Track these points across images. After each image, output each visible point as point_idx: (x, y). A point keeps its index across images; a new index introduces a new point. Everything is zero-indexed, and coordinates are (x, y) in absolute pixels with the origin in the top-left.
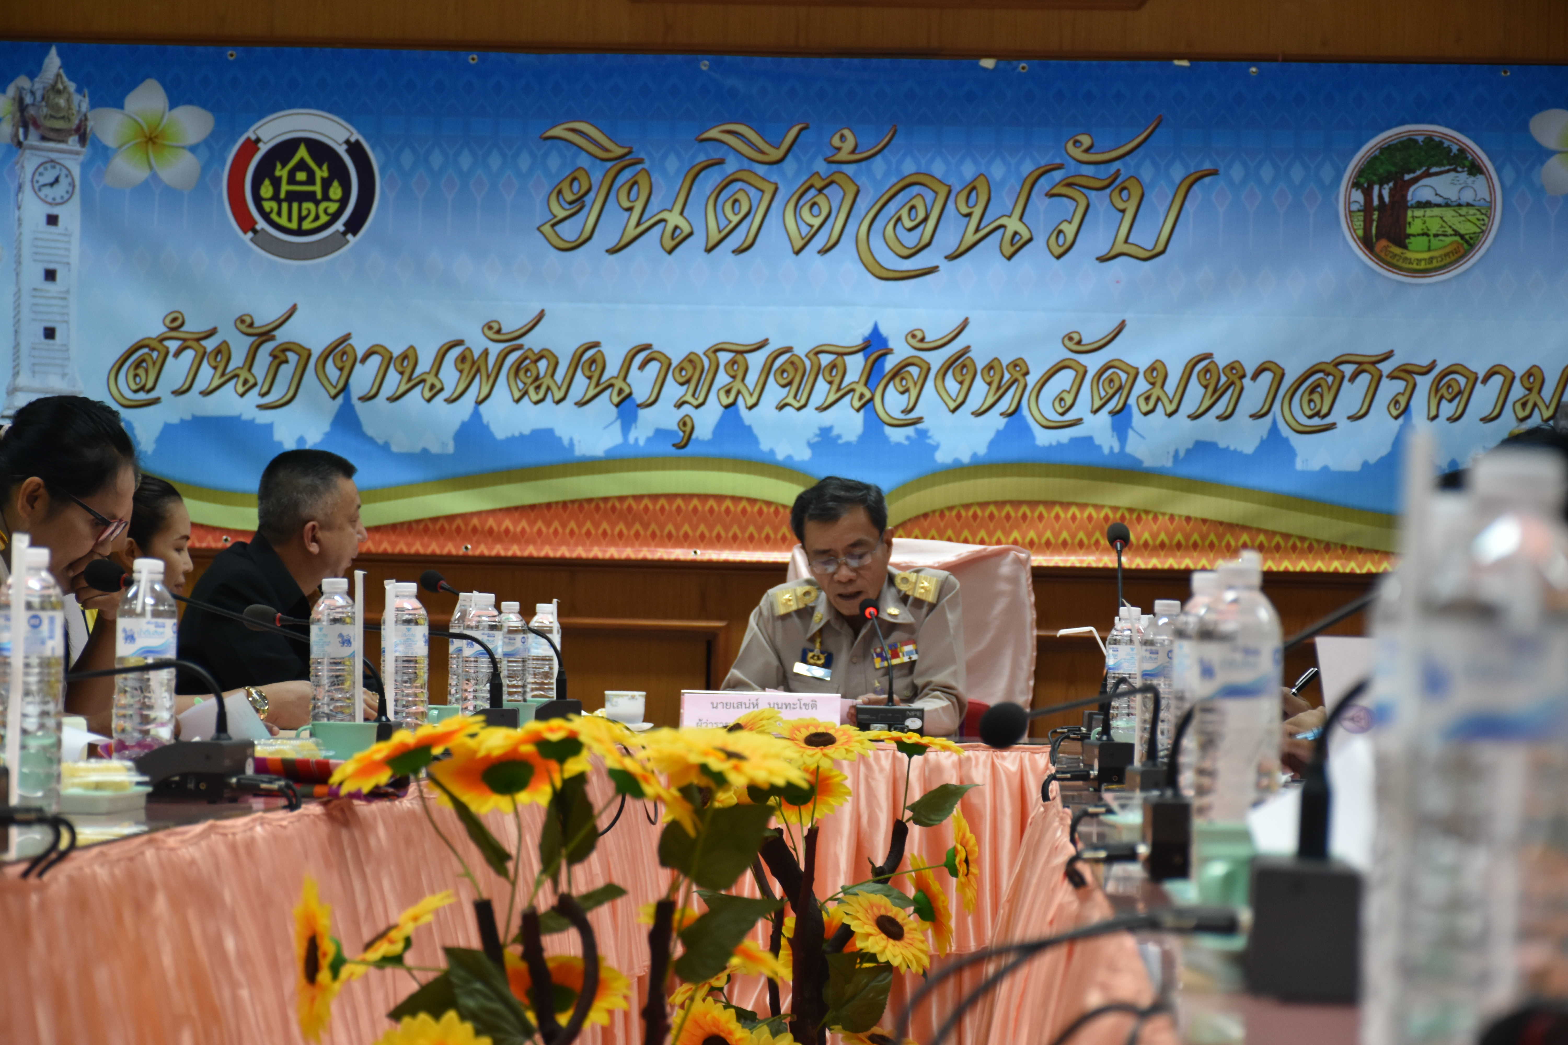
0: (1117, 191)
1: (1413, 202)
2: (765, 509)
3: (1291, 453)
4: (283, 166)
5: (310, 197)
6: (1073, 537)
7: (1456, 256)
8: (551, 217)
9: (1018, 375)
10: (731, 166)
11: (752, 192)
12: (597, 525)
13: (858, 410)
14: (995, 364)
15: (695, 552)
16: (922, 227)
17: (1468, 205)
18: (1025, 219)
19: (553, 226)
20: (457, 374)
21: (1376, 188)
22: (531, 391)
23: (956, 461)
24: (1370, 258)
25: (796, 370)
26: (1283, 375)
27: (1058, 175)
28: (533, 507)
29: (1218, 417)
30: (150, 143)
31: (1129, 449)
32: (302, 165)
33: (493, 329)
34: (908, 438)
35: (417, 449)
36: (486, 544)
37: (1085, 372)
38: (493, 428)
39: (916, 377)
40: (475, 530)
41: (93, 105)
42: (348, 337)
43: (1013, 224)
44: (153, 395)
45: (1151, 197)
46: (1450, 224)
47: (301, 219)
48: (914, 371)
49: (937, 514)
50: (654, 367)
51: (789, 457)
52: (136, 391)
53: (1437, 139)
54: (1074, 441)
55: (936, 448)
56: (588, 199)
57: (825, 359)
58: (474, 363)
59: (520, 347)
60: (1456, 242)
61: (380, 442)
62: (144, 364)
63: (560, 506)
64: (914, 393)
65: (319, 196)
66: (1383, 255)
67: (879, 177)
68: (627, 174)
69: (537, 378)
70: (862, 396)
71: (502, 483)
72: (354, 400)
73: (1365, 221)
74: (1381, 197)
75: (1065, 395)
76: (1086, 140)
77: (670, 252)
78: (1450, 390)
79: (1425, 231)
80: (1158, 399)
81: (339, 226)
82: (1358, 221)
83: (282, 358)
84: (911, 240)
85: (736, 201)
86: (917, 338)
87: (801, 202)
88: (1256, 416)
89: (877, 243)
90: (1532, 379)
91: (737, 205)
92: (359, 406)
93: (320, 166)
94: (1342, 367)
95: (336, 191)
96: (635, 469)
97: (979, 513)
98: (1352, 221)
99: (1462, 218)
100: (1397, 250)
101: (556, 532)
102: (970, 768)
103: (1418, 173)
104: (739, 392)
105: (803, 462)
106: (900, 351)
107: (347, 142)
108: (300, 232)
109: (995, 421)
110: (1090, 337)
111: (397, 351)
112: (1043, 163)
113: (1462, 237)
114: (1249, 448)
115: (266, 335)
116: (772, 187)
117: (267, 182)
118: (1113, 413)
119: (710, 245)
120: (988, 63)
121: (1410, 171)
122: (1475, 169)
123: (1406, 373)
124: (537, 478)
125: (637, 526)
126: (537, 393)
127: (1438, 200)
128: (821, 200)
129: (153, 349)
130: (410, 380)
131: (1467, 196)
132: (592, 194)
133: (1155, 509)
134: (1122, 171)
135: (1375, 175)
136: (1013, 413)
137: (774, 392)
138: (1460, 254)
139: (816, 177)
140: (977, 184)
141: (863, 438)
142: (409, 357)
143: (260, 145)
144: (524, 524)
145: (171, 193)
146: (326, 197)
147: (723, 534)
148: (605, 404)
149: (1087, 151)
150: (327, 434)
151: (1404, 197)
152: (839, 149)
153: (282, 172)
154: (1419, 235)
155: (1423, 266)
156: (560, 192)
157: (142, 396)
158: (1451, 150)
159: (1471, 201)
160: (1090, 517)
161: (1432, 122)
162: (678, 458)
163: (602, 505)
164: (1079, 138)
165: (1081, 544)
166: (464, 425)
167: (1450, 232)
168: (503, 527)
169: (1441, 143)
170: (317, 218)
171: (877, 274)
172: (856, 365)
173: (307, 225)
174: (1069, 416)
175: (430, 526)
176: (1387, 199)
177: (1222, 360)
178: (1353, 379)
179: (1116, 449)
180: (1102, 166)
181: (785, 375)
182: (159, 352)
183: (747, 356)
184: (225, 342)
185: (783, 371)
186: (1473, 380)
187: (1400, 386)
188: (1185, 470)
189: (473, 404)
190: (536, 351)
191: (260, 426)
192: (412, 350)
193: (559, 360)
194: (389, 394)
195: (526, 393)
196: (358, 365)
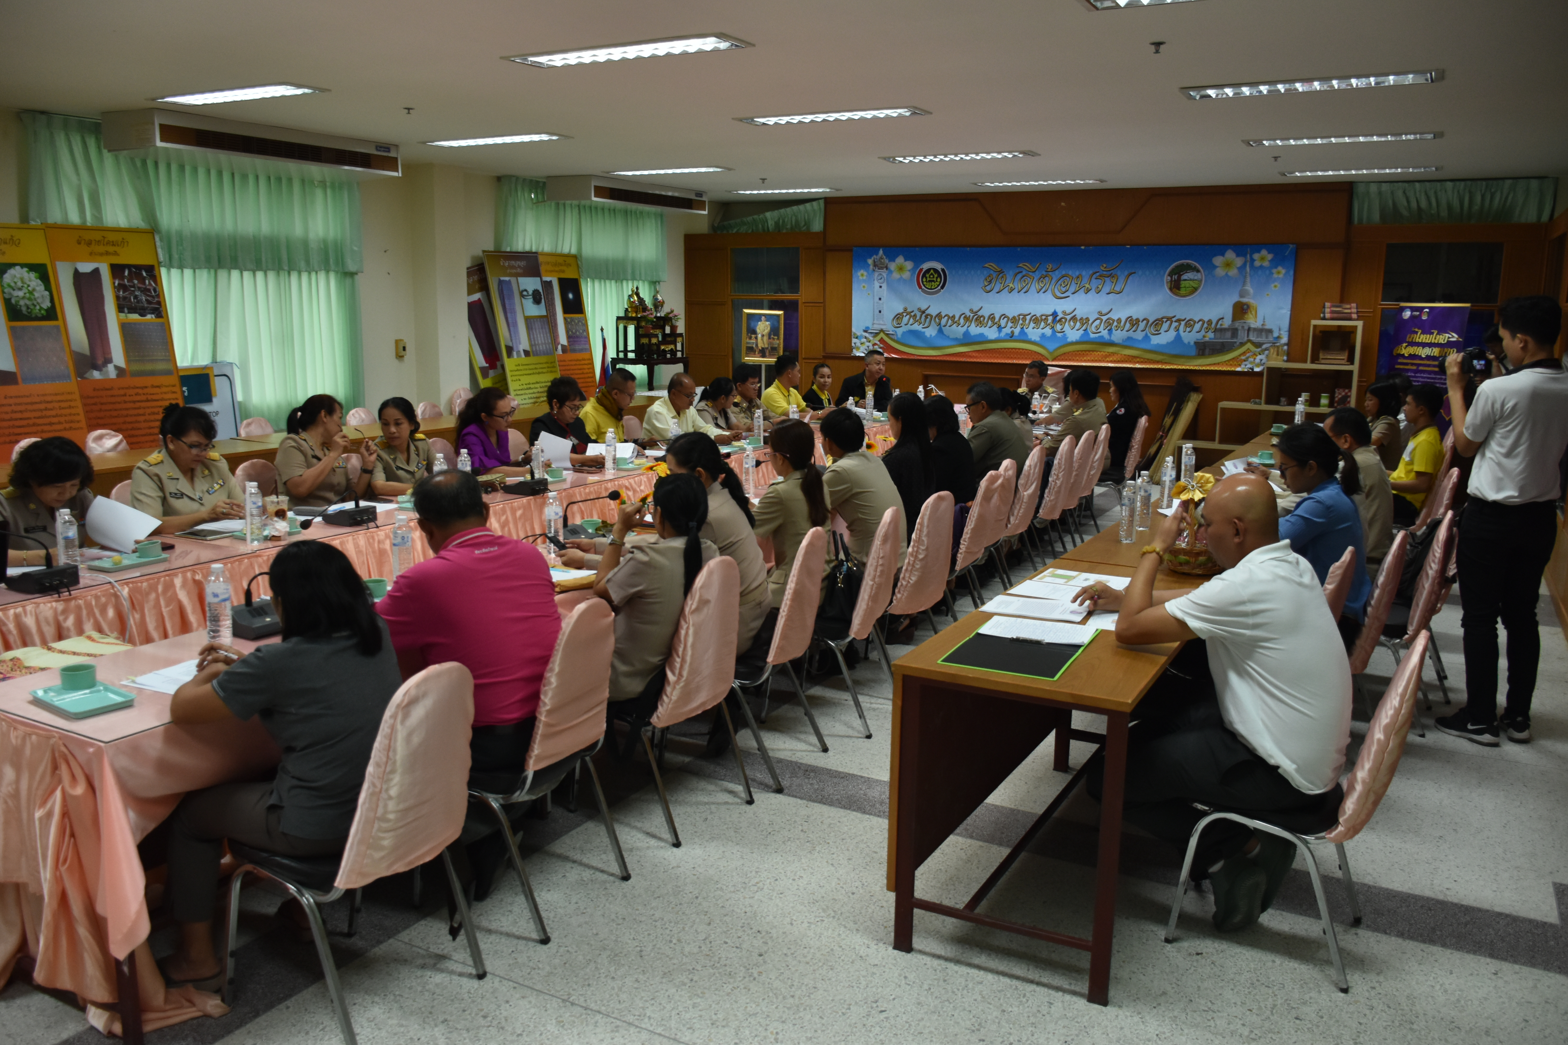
0: (1112, 277)
3: (1150, 340)
8: (985, 285)
9: (1087, 321)
10: (1024, 273)
11: (1029, 279)
12: (992, 355)
13: (1050, 329)
14: (1082, 318)
15: (1014, 361)
16: (1066, 286)
18: (1090, 284)
19: (985, 287)
20: (964, 321)
25: (1037, 320)
26: (1149, 321)
27: (1098, 274)
28: (979, 351)
29: (1133, 331)
30: (900, 270)
31: (1112, 339)
33: (971, 311)
34: (1061, 336)
35: (955, 337)
36: (969, 359)
37: (1103, 320)
38: (971, 333)
39: (1064, 322)
40: (967, 356)
41: (889, 261)
42: (941, 312)
43: (1087, 286)
44: (901, 325)
45: (1120, 279)
48: (1063, 320)
49: (1067, 353)
50: (1006, 319)
51: (1035, 340)
54: (1100, 337)
55: (1068, 338)
56: (992, 281)
57: (1044, 317)
58: (967, 318)
59: (977, 315)
63: (985, 350)
64: (1063, 325)
67: (1057, 275)
68: (1001, 275)
69: (981, 322)
70: (1051, 326)
71: (972, 345)
72: (942, 326)
75: (1097, 326)
76: (1105, 266)
77: (1010, 293)
78: (1189, 325)
80: (1119, 327)
83: (927, 317)
84: (1064, 290)
86: (1064, 312)
87: (1039, 281)
88: (1142, 331)
89: (1056, 291)
90: (1209, 322)
91: (1025, 282)
92: (943, 328)
94: (1163, 319)
96: (1001, 342)
104: (1024, 325)
105: (1038, 341)
106: (1060, 315)
109: (1081, 332)
110: (1104, 312)
111: (951, 316)
112: (1095, 271)
114: (1140, 338)
115: (923, 312)
116: (1033, 277)
118: (1108, 330)
119: (1019, 291)
120: (1083, 247)
122: (1198, 271)
123: (1179, 321)
124: (980, 344)
125: (1002, 355)
126: (981, 325)
128: (1044, 280)
130: (954, 322)
133: (1117, 353)
134: (1113, 273)
136: (1085, 330)
139: (1043, 275)
140: (1079, 276)
141: (1051, 335)
142: (954, 317)
145: (905, 281)
148: (995, 327)
149: (1105, 268)
150: (936, 334)
152: (1048, 269)
156: (986, 279)
157: (899, 325)
160: (1102, 354)
161: (1188, 260)
162: (1011, 340)
163: (994, 350)
164: (1103, 265)
166: (965, 332)
171: (1056, 298)
172: (1050, 319)
174: (1098, 331)
177: (1134, 318)
178: (1166, 322)
179: (1109, 339)
180: (1108, 272)
182: (902, 316)
183: (1026, 316)
184: (915, 314)
185: (1034, 320)
186: (1195, 322)
187: (1177, 324)
188: (1125, 344)
189: (967, 327)
190: (981, 316)
191: (922, 332)
192: (954, 315)
193: (986, 317)
194: (949, 325)
195: (978, 325)
196: (943, 319)
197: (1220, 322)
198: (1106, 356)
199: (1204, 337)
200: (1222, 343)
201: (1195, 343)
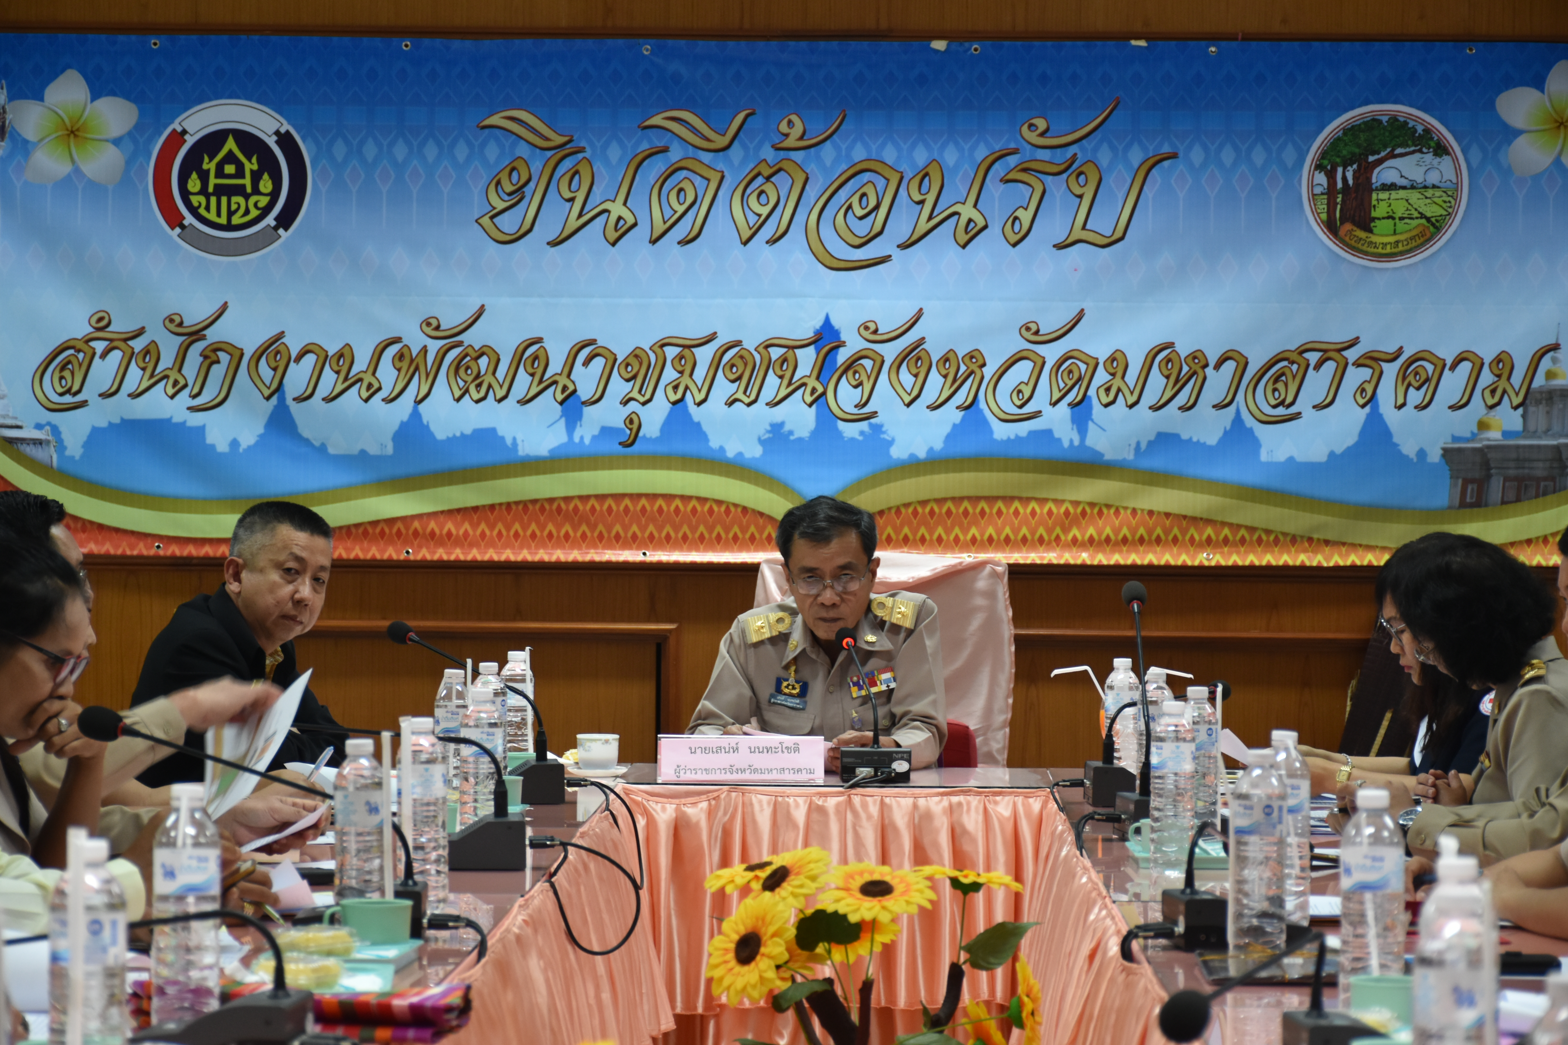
0: (1074, 175)
1: (1378, 184)
2: (716, 508)
3: (1255, 444)
4: (211, 160)
5: (240, 190)
6: (1033, 532)
7: (1422, 239)
8: (491, 208)
9: (974, 367)
10: (675, 154)
11: (698, 180)
12: (542, 528)
13: (810, 405)
14: (951, 355)
15: (644, 554)
16: (874, 214)
17: (1434, 187)
18: (978, 206)
19: (492, 218)
20: (396, 372)
21: (1340, 170)
22: (472, 389)
23: (912, 455)
24: (1335, 243)
25: (746, 364)
26: (1247, 363)
27: (1012, 160)
28: (475, 509)
29: (1180, 408)
30: (72, 136)
31: (1089, 442)
32: (230, 158)
33: (431, 326)
34: (862, 433)
35: (355, 451)
36: (428, 548)
37: (1044, 363)
38: (433, 428)
39: (869, 372)
40: (416, 533)
41: (11, 98)
42: (281, 335)
43: (967, 211)
44: (79, 398)
45: (1109, 181)
46: (1415, 206)
47: (231, 214)
48: (867, 363)
49: (893, 511)
50: (598, 362)
51: (740, 454)
52: (61, 395)
53: (1402, 119)
54: (1032, 434)
55: (891, 443)
56: (528, 190)
57: (776, 353)
58: (412, 361)
59: (459, 344)
60: (1423, 225)
61: (317, 444)
62: (70, 366)
63: (504, 507)
64: (867, 387)
65: (249, 190)
66: (1347, 239)
67: (828, 163)
68: (567, 164)
69: (478, 376)
70: (814, 390)
71: (443, 485)
72: (289, 402)
73: (1328, 204)
74: (1344, 179)
75: (1022, 387)
76: (1041, 124)
77: (614, 244)
78: (1418, 377)
79: (1391, 214)
80: (1119, 390)
81: (270, 220)
82: (1322, 204)
83: (214, 358)
84: (862, 228)
85: (681, 190)
86: (870, 331)
87: (748, 191)
88: (1218, 407)
89: (828, 233)
90: (1501, 365)
91: (682, 194)
92: (294, 407)
93: (250, 160)
94: (1306, 355)
95: (266, 185)
96: (581, 469)
97: (936, 510)
98: (1315, 205)
99: (1428, 201)
100: (1362, 234)
101: (500, 534)
102: (961, 814)
103: (1383, 154)
104: (687, 388)
105: (754, 459)
106: (853, 344)
107: (277, 133)
108: (229, 227)
109: (951, 415)
110: (1047, 327)
111: (332, 350)
112: (997, 148)
113: (1428, 219)
114: (1212, 439)
115: (196, 335)
116: (719, 175)
117: (194, 176)
118: (1073, 405)
119: (654, 237)
120: (939, 45)
121: (1374, 153)
122: (1441, 150)
123: (1372, 360)
124: (479, 479)
125: (584, 527)
126: (478, 392)
127: (1404, 182)
128: (769, 188)
129: (79, 351)
130: (346, 379)
131: (1433, 178)
132: (532, 185)
133: (1117, 504)
134: (1079, 156)
135: (1339, 156)
136: (970, 407)
137: (723, 388)
138: (1425, 238)
139: (764, 164)
140: (929, 169)
141: (815, 433)
142: (345, 355)
143: (187, 137)
144: (466, 526)
145: (95, 188)
146: (256, 191)
147: (672, 534)
148: (548, 401)
149: (1042, 135)
150: (261, 436)
151: (1369, 179)
152: (787, 135)
153: (209, 165)
154: (1384, 218)
155: (1388, 250)
156: (498, 183)
157: (68, 399)
158: (1416, 131)
159: (1437, 183)
160: (1050, 512)
161: (1396, 102)
162: (625, 456)
163: (547, 506)
164: (1034, 121)
165: (1041, 540)
166: (403, 425)
167: (1416, 214)
168: (445, 530)
169: (1406, 123)
170: (247, 212)
171: (828, 264)
172: (807, 358)
173: (236, 220)
174: (1028, 409)
175: (370, 530)
176: (1351, 182)
177: (1184, 349)
178: (1318, 366)
179: (1076, 443)
180: (1059, 150)
181: (734, 370)
182: (85, 353)
183: (694, 350)
184: (153, 342)
185: (733, 366)
186: (1441, 367)
187: (1366, 373)
188: (1147, 463)
189: (412, 403)
190: (477, 348)
191: (191, 429)
192: (347, 348)
193: (501, 357)
194: (325, 395)
195: (467, 391)
196: (292, 364)
197: (1546, 363)
198: (1068, 520)
199: (1483, 426)
200: (1557, 448)
201: (1447, 453)
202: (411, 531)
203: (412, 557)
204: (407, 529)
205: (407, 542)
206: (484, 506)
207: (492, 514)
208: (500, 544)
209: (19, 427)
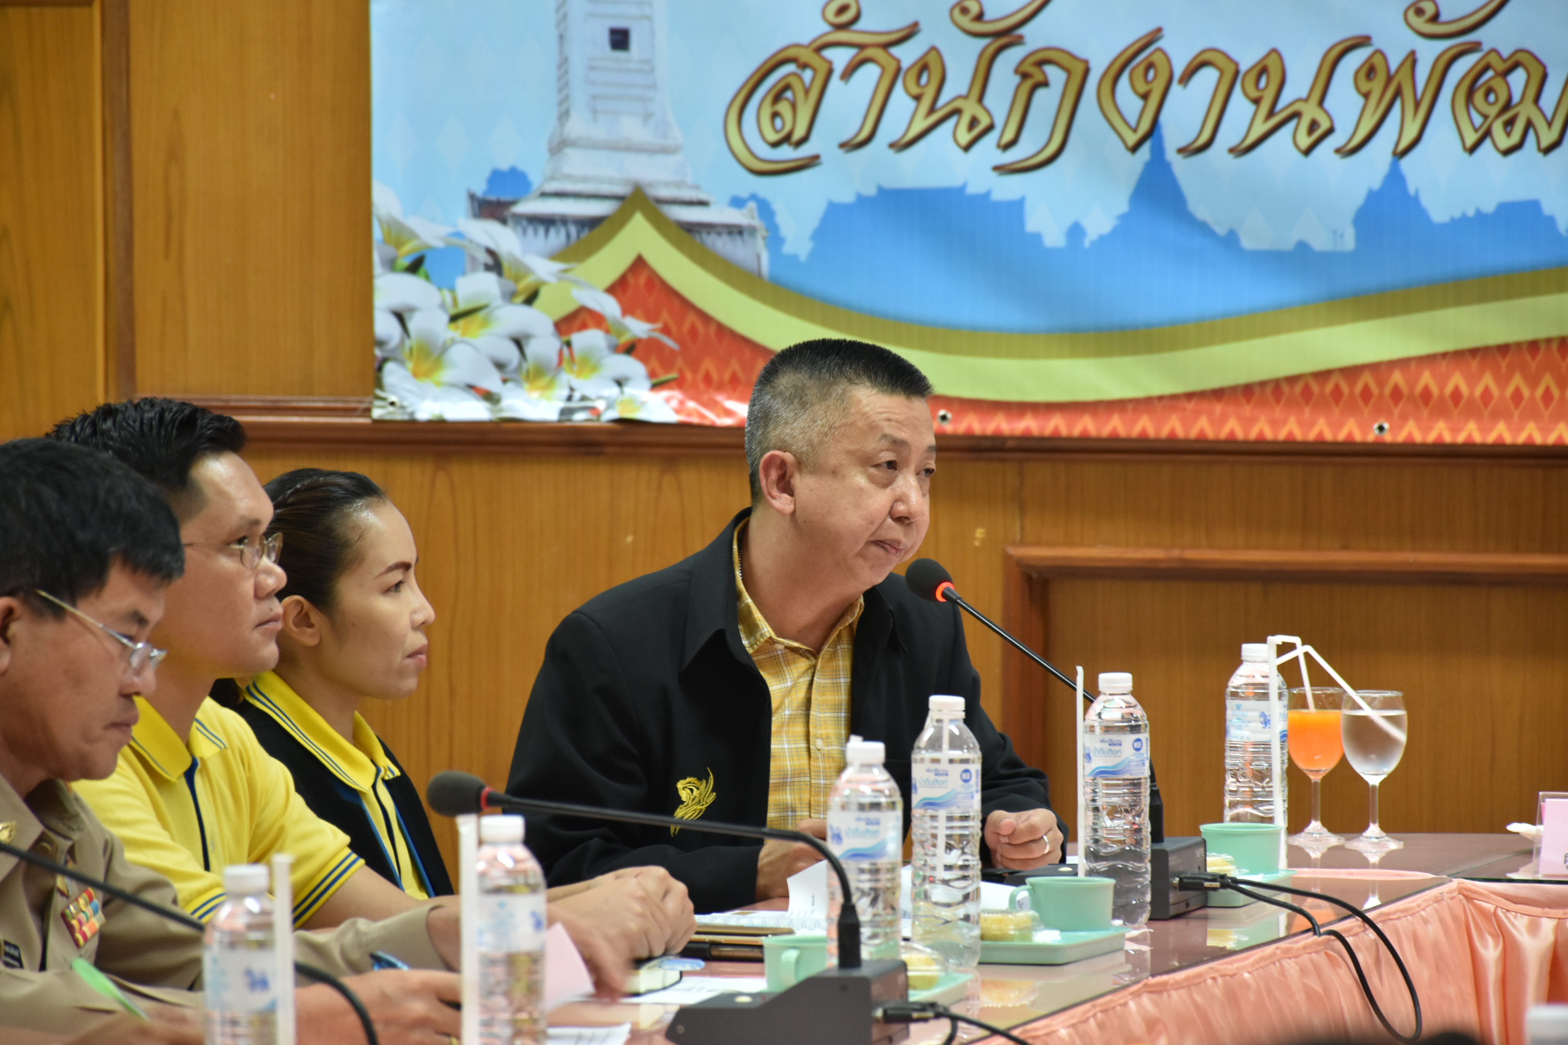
20: (1360, 100)
22: (1498, 129)
28: (1504, 349)
33: (1425, 14)
35: (1288, 244)
36: (1418, 421)
38: (1426, 201)
40: (1396, 394)
42: (1156, 35)
44: (805, 151)
52: (775, 145)
58: (1389, 79)
59: (1475, 47)
61: (1221, 230)
62: (789, 94)
63: (1554, 346)
69: (1508, 106)
71: (1445, 305)
72: (1171, 155)
83: (1038, 77)
92: (1180, 165)
101: (1547, 396)
111: (1247, 60)
115: (1007, 36)
124: (1511, 295)
129: (804, 66)
130: (1271, 113)
142: (1270, 70)
144: (1488, 380)
150: (1123, 218)
157: (786, 153)
166: (1373, 197)
168: (1449, 389)
175: (1315, 387)
182: (815, 70)
184: (933, 49)
189: (1388, 157)
190: (1506, 54)
191: (1001, 206)
192: (1274, 56)
193: (1551, 71)
194: (1234, 141)
195: (1488, 133)
196: (1175, 88)
202: (1388, 390)
203: (1388, 437)
204: (1381, 384)
205: (1380, 410)
206: (1518, 345)
207: (1534, 358)
208: (1546, 414)
209: (702, 203)
